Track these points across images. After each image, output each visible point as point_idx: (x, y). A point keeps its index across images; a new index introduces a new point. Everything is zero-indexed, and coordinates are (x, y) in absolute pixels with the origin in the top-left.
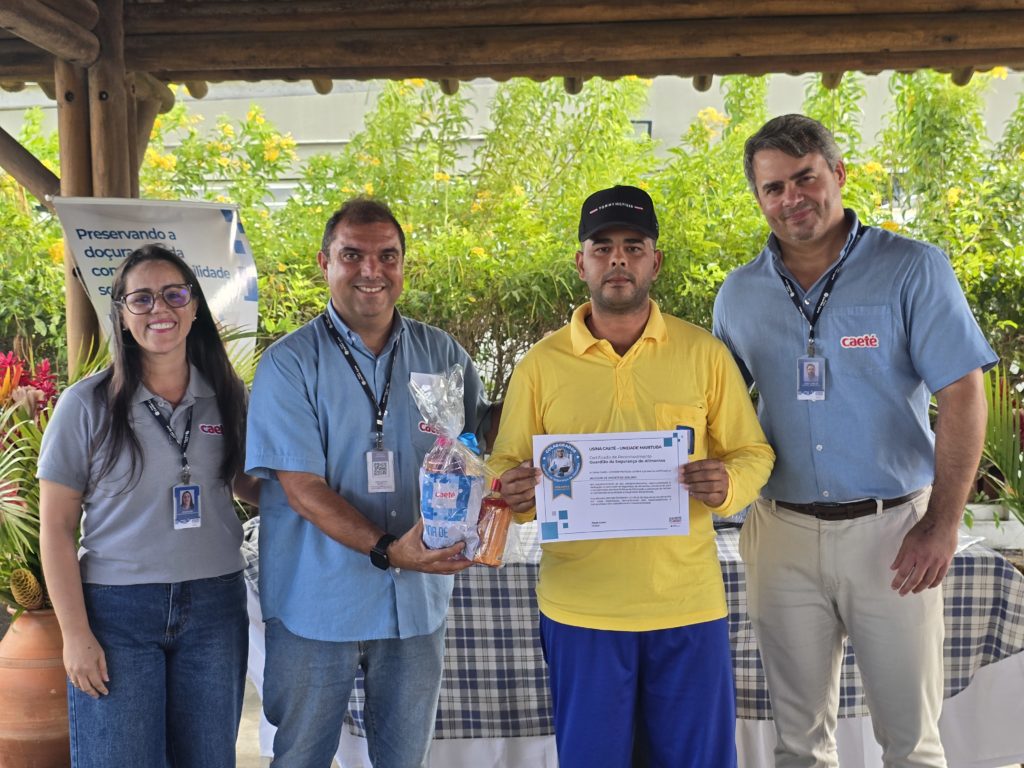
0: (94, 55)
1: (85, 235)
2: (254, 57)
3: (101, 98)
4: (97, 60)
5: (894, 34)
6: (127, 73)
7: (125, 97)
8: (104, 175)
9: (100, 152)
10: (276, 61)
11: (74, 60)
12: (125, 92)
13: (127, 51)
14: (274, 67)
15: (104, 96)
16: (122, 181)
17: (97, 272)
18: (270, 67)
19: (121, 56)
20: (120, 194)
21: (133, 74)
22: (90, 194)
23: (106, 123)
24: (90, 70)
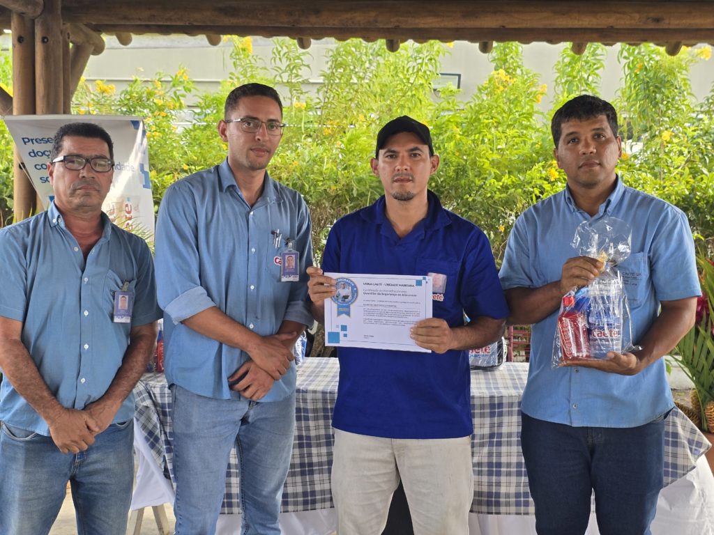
0: (39, 11)
1: (29, 141)
2: (154, 16)
3: (43, 41)
4: (41, 14)
5: (618, 15)
6: (64, 24)
7: (61, 42)
8: (44, 97)
9: (42, 81)
10: (170, 19)
11: (23, 13)
12: (61, 38)
13: (63, 8)
14: (169, 23)
15: (46, 40)
16: (56, 101)
17: (37, 167)
18: (165, 24)
19: (59, 12)
20: (55, 112)
21: (68, 25)
22: (34, 112)
23: (47, 59)
24: (36, 21)
